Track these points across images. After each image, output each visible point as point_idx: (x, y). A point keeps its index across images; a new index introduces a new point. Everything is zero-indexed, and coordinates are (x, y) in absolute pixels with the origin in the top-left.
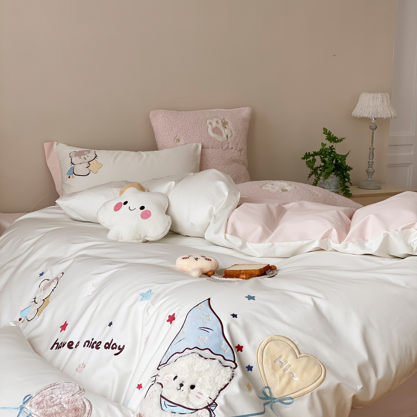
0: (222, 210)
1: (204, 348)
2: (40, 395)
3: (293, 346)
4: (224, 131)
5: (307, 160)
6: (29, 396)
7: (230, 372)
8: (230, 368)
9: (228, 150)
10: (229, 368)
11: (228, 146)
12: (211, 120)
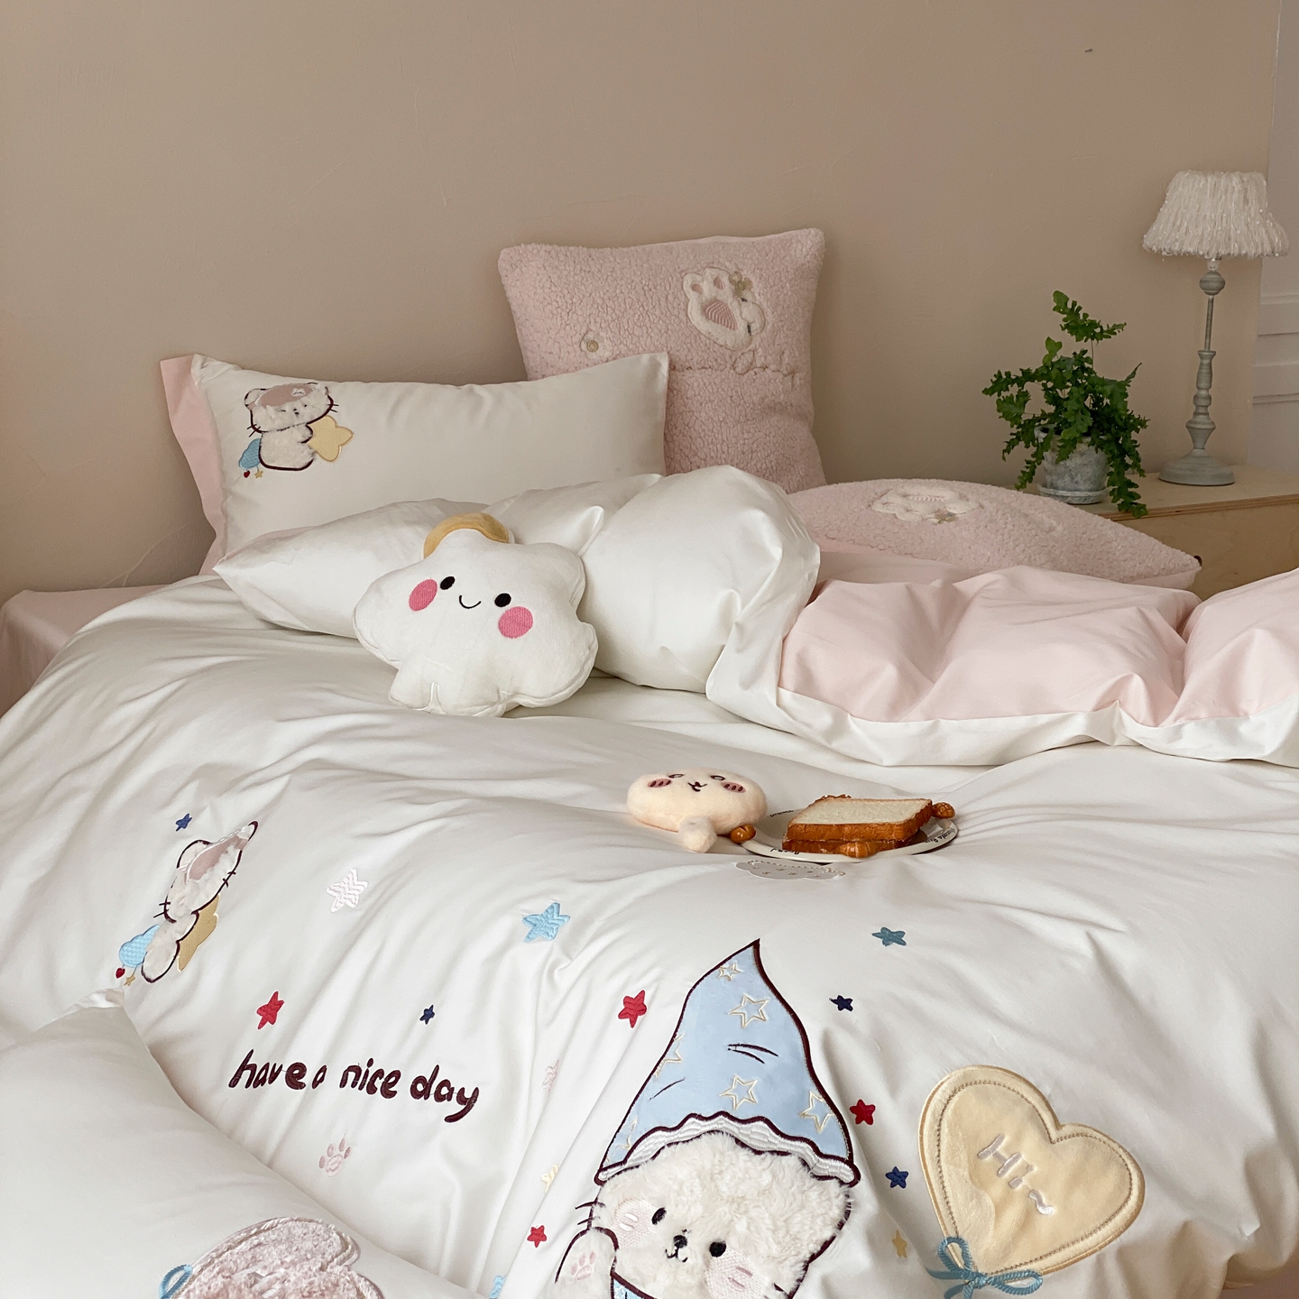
0: (766, 606)
1: (751, 1117)
2: (217, 1269)
3: (1034, 1099)
4: (738, 311)
5: (999, 395)
6: (181, 1273)
7: (837, 1197)
8: (838, 1185)
9: (752, 372)
10: (833, 1184)
11: (754, 360)
12: (696, 275)
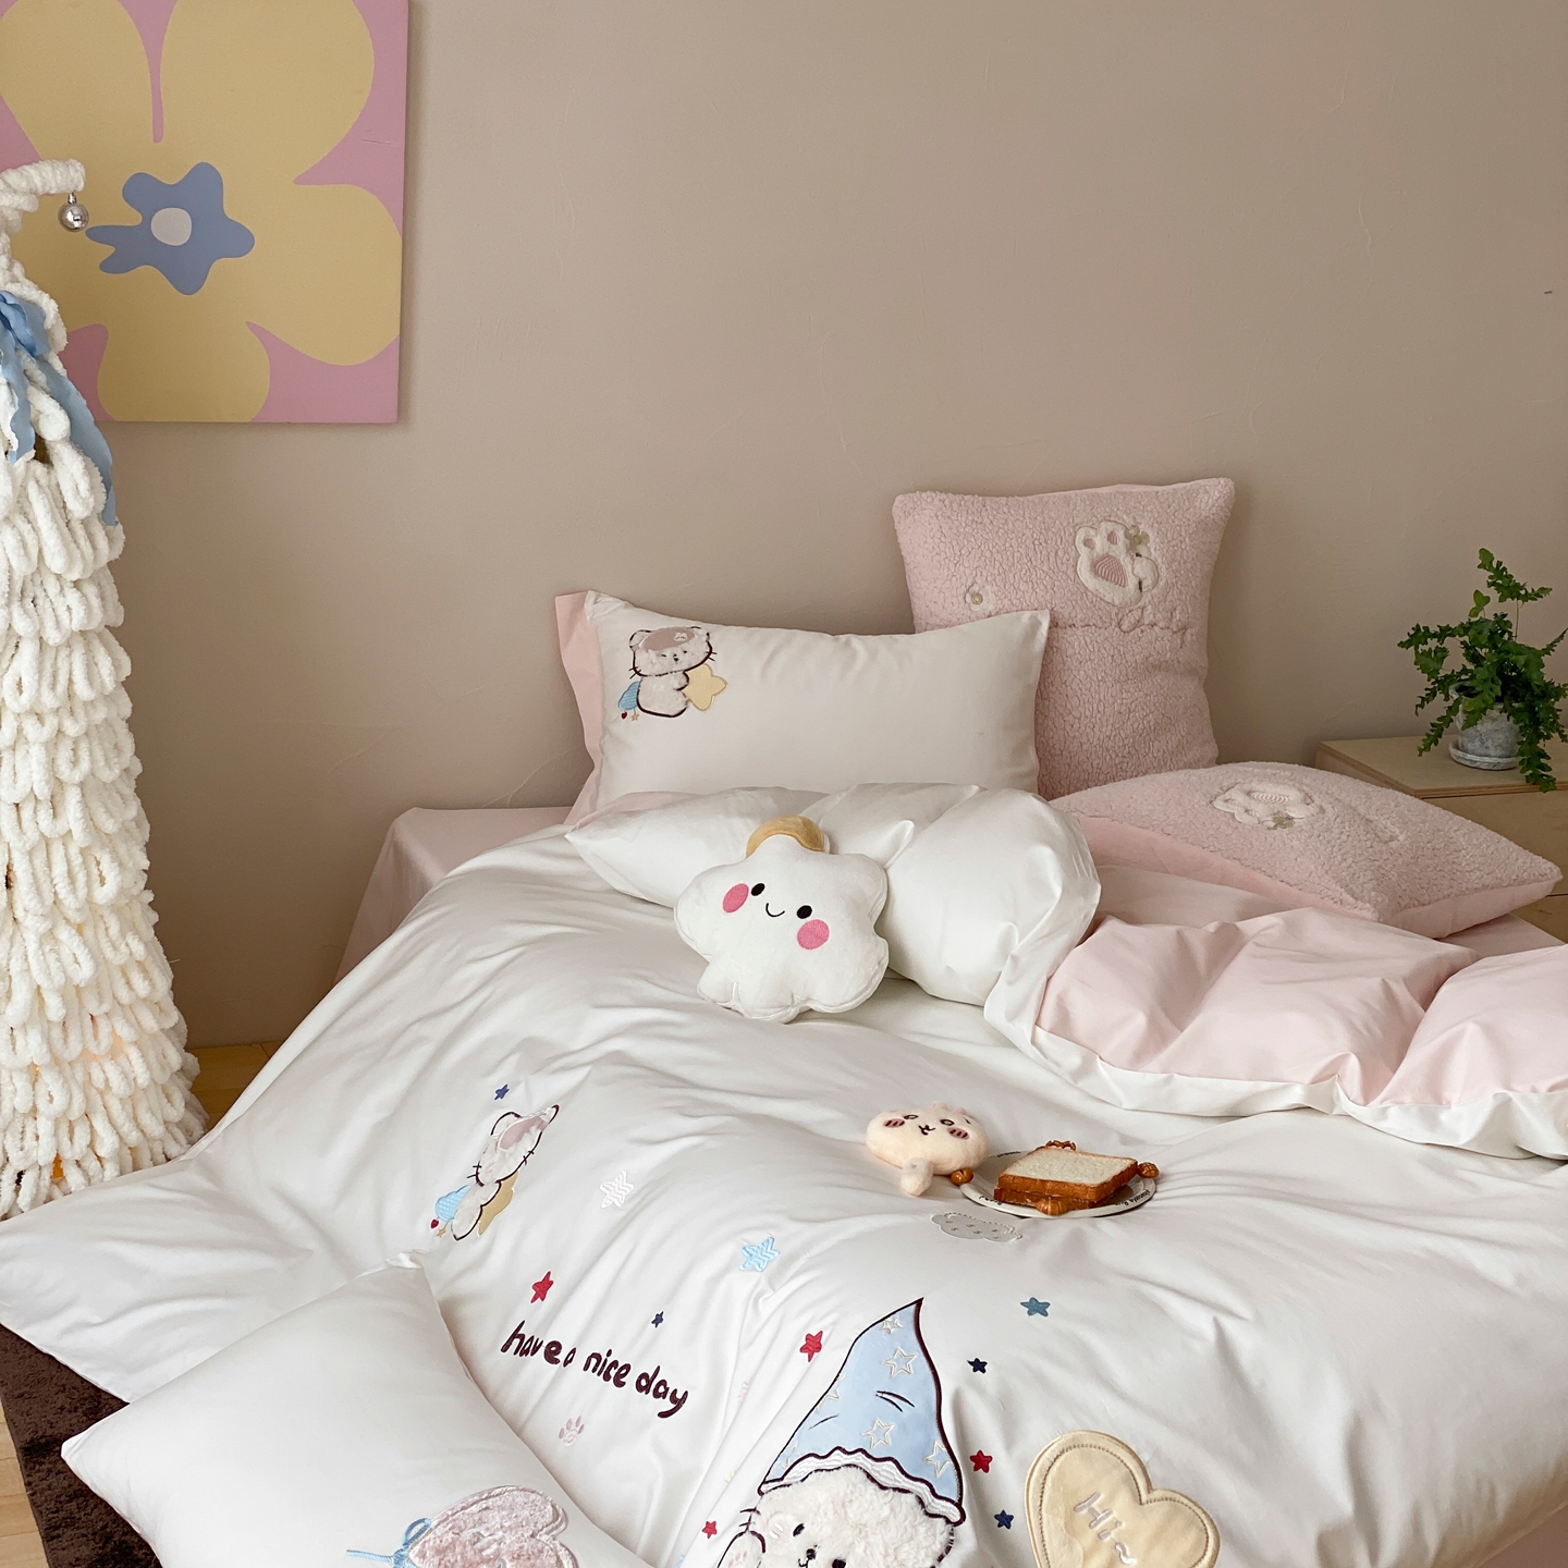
0: (1040, 942)
1: (883, 1457)
2: (450, 1526)
3: (1132, 1465)
4: (1130, 569)
5: (1416, 648)
6: (422, 1525)
7: (942, 1534)
8: (945, 1523)
9: (1138, 630)
10: (941, 1522)
11: (1142, 617)
12: (1090, 530)
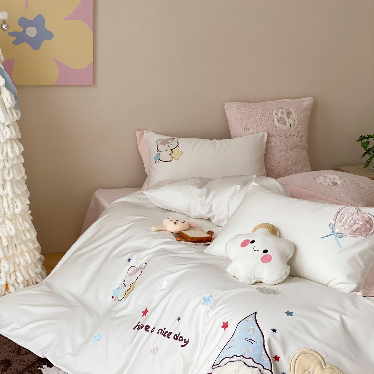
1: (248, 357)
3: (320, 358)
4: (288, 121)
5: (361, 141)
9: (290, 137)
11: (291, 134)
12: (277, 111)
